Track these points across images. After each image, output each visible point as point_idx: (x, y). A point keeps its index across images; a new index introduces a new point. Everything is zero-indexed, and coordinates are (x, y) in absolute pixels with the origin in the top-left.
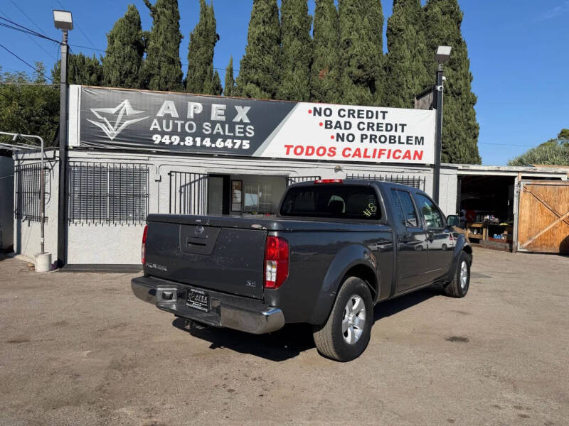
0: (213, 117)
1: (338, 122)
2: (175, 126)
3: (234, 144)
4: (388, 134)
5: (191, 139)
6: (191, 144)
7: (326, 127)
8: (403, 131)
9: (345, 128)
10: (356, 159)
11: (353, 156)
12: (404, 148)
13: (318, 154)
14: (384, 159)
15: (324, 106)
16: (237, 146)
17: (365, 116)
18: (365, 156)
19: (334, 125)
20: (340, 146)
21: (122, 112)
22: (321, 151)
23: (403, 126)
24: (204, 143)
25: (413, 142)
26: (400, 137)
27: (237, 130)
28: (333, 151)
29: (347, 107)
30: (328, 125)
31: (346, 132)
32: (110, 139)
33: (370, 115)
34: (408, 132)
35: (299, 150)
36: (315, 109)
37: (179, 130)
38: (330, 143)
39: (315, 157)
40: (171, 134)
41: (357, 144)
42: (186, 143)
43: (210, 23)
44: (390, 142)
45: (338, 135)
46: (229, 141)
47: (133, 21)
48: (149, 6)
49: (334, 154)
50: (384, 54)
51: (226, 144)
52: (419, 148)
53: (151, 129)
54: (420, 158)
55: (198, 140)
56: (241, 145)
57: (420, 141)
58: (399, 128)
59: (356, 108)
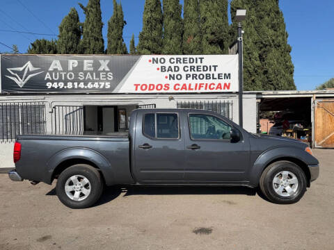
0: (85, 69)
1: (170, 67)
2: (61, 76)
3: (100, 85)
4: (204, 73)
5: (71, 83)
6: (71, 87)
7: (162, 71)
8: (215, 70)
9: (175, 71)
10: (184, 91)
11: (182, 89)
12: (217, 82)
13: (157, 89)
14: (203, 90)
15: (159, 57)
16: (101, 87)
17: (188, 61)
18: (190, 89)
19: (167, 69)
20: (172, 83)
21: (26, 70)
22: (159, 87)
23: (215, 67)
24: (80, 86)
25: (223, 77)
26: (213, 75)
27: (101, 76)
28: (167, 86)
29: (175, 57)
30: (163, 69)
31: (176, 74)
32: (19, 87)
33: (192, 61)
34: (219, 71)
35: (144, 87)
36: (153, 59)
37: (63, 79)
38: (165, 81)
39: (155, 91)
40: (58, 82)
41: (183, 81)
42: (68, 87)
43: (119, 14)
44: (207, 79)
45: (170, 76)
46: (97, 83)
47: (74, 17)
48: (82, 7)
49: (168, 88)
50: (230, 24)
51: (94, 86)
52: (227, 81)
53: (46, 79)
54: (228, 88)
55: (76, 84)
56: (105, 86)
57: (228, 76)
58: (213, 68)
59: (182, 57)
